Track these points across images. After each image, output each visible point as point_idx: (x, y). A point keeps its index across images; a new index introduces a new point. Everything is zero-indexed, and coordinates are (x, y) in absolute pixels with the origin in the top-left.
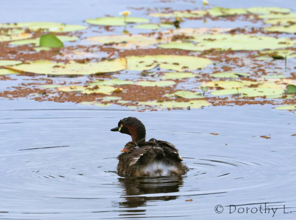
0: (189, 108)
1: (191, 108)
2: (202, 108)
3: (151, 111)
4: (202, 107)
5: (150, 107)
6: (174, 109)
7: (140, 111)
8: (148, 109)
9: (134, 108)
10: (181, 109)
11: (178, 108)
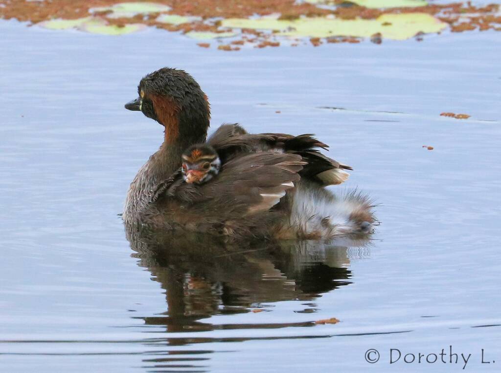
0: (377, 39)
1: (385, 37)
2: (419, 40)
3: (261, 46)
4: (419, 36)
5: (258, 34)
6: (332, 40)
7: (227, 49)
8: (251, 41)
9: (207, 37)
10: (353, 40)
11: (344, 39)
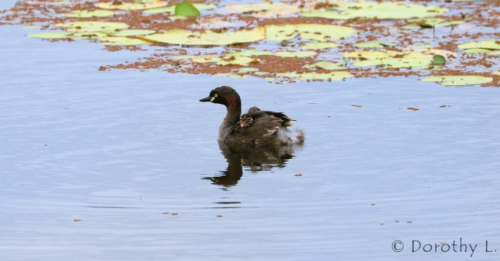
0: (330, 80)
1: (332, 79)
2: (344, 80)
3: (290, 83)
4: (344, 79)
5: (289, 78)
6: (314, 80)
7: (278, 83)
8: (286, 81)
9: (272, 79)
10: (321, 80)
11: (318, 80)
